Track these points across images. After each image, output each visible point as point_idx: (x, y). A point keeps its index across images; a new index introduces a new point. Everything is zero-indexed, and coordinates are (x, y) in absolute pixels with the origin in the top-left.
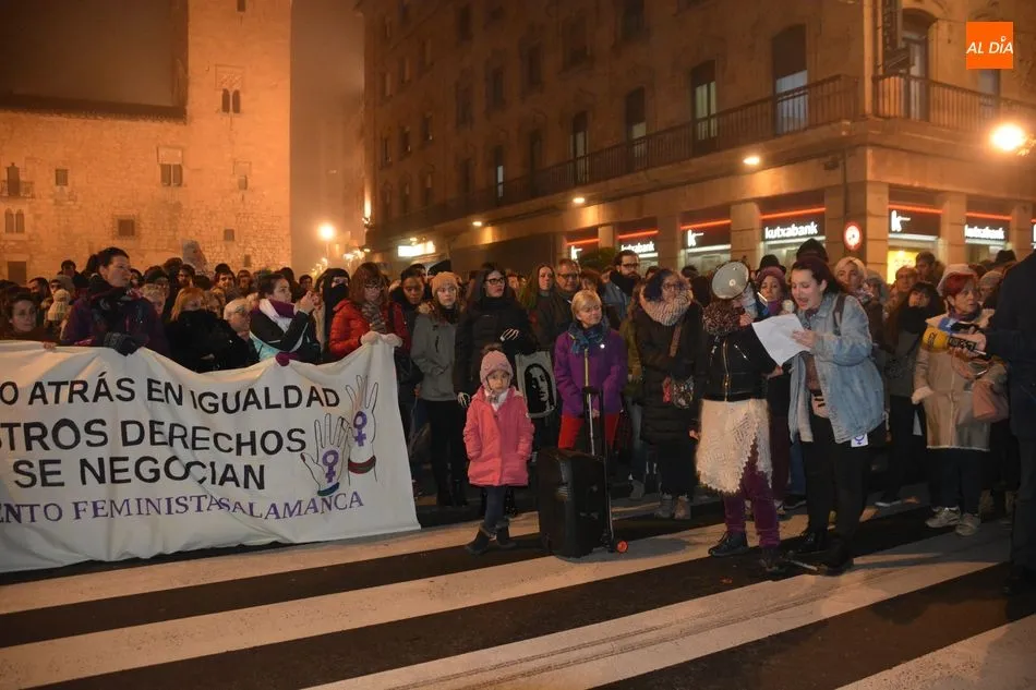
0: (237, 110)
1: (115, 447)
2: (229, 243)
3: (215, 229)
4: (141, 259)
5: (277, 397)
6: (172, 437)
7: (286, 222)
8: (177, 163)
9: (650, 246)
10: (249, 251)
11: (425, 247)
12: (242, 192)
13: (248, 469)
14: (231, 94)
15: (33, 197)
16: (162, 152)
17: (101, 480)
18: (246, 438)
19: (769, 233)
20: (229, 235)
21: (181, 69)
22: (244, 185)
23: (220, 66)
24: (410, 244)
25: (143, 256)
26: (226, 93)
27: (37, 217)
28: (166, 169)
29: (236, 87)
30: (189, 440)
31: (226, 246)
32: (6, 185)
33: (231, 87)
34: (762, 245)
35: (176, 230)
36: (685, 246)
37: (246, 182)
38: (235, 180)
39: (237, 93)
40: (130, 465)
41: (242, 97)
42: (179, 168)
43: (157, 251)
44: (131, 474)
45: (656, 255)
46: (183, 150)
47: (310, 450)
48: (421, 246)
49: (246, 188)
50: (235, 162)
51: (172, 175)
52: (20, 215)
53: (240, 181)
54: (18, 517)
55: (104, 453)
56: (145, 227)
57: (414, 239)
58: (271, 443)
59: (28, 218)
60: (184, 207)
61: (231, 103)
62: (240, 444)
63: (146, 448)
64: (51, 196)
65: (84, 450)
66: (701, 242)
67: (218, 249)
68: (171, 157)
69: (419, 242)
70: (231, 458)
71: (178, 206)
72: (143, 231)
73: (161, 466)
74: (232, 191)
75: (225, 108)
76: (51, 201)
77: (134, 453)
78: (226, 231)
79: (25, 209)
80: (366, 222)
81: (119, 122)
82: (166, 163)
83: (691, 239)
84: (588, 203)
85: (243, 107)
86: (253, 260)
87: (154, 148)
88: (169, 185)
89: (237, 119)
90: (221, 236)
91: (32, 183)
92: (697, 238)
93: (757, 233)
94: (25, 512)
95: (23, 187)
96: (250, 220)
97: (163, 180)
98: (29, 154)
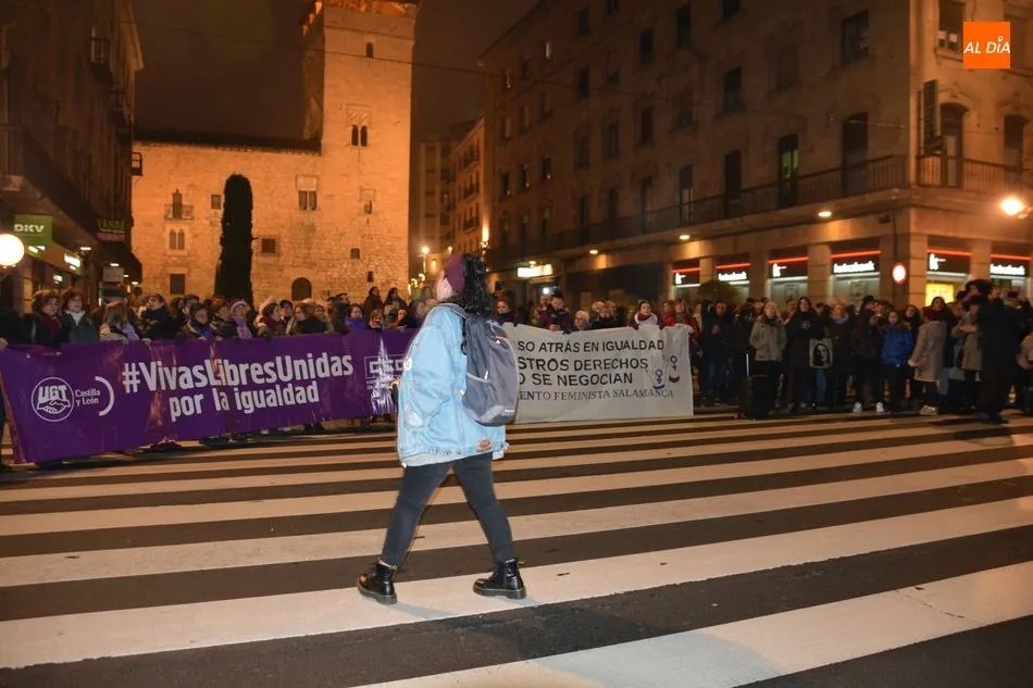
0: (364, 143)
1: (571, 371)
2: (356, 260)
3: (344, 248)
4: (280, 273)
5: (636, 345)
6: (595, 366)
7: (405, 242)
8: (313, 190)
9: (743, 275)
10: (372, 268)
11: (543, 269)
12: (369, 216)
13: (625, 375)
14: (360, 129)
15: (192, 219)
16: (301, 181)
17: (565, 384)
18: (624, 361)
19: (837, 268)
20: (355, 253)
21: (314, 106)
22: (369, 210)
23: (352, 105)
24: (529, 266)
25: (281, 270)
26: (355, 129)
27: (195, 236)
28: (302, 194)
29: (364, 123)
30: (602, 365)
31: (353, 264)
32: (171, 209)
33: (360, 122)
34: (832, 277)
35: (310, 248)
36: (771, 276)
37: (371, 205)
38: (362, 205)
39: (364, 129)
40: (578, 378)
41: (369, 132)
42: (314, 194)
43: (293, 266)
44: (578, 382)
45: (747, 282)
46: (318, 178)
47: (650, 368)
48: (539, 268)
49: (370, 212)
50: (362, 190)
51: (308, 201)
52: (182, 234)
53: (366, 207)
54: (533, 397)
55: (567, 373)
56: (284, 246)
57: (533, 263)
58: (634, 363)
59: (188, 237)
60: (318, 228)
61: (360, 137)
62: (621, 364)
63: (583, 372)
64: (207, 218)
65: (558, 372)
66: (784, 274)
67: (345, 266)
68: (308, 185)
69: (537, 264)
70: (618, 370)
71: (312, 229)
72: (283, 249)
73: (589, 378)
74: (359, 215)
75: (355, 142)
76: (208, 222)
77: (579, 374)
78: (352, 251)
79: (186, 229)
80: (484, 246)
81: (266, 154)
82: (303, 189)
83: (776, 271)
84: (692, 240)
85: (369, 141)
86: (375, 276)
87: (293, 177)
88: (305, 208)
89: (365, 152)
90: (348, 255)
91: (192, 207)
92: (781, 271)
93: (829, 267)
94: (536, 395)
95: (184, 210)
96: (374, 240)
97: (300, 204)
98: (189, 183)
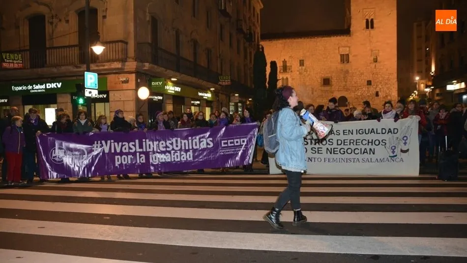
0: (372, 27)
1: (335, 145)
2: (369, 86)
3: (363, 81)
4: (332, 94)
5: (380, 131)
6: (350, 143)
7: (395, 76)
8: (347, 53)
10: (378, 89)
11: (461, 85)
12: (375, 63)
13: (370, 149)
14: (370, 20)
15: (291, 72)
16: (341, 49)
17: (331, 153)
18: (370, 141)
20: (369, 83)
21: (348, 13)
22: (376, 61)
23: (365, 9)
25: (333, 93)
26: (367, 21)
27: (293, 79)
28: (342, 56)
29: (372, 17)
30: (355, 143)
31: (368, 88)
32: (282, 68)
33: (370, 17)
35: (346, 82)
37: (377, 58)
38: (372, 59)
39: (372, 20)
40: (338, 150)
41: (375, 21)
42: (348, 55)
43: (338, 91)
44: (338, 152)
46: (349, 47)
47: (387, 145)
48: (458, 85)
49: (376, 62)
50: (372, 51)
51: (345, 59)
52: (287, 79)
53: (374, 59)
54: (311, 161)
55: (332, 147)
56: (334, 81)
57: (455, 82)
58: (377, 143)
59: (290, 80)
60: (350, 72)
61: (370, 24)
62: (369, 142)
63: (342, 146)
64: (298, 71)
65: (327, 146)
67: (364, 89)
68: (345, 51)
69: (458, 83)
70: (366, 146)
71: (347, 72)
72: (333, 83)
73: (345, 150)
74: (370, 63)
75: (367, 27)
76: (298, 73)
77: (340, 147)
78: (368, 81)
79: (289, 76)
80: (432, 74)
81: (324, 38)
82: (343, 53)
85: (375, 26)
86: (380, 94)
87: (337, 48)
88: (344, 62)
89: (372, 31)
90: (366, 84)
91: (291, 66)
94: (313, 160)
95: (288, 68)
96: (379, 76)
97: (341, 61)
98: (290, 55)
